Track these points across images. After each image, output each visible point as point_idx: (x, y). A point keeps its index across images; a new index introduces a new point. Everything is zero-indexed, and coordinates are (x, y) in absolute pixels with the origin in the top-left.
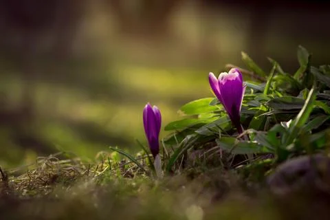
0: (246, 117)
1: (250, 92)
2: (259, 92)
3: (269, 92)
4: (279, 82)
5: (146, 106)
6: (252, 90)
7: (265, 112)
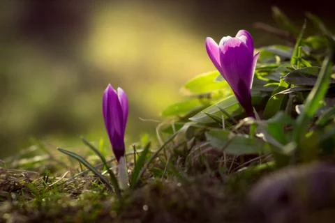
0: (264, 96)
1: (274, 61)
2: (287, 60)
3: (298, 60)
4: (315, 46)
5: (107, 89)
6: (278, 59)
7: (286, 89)
